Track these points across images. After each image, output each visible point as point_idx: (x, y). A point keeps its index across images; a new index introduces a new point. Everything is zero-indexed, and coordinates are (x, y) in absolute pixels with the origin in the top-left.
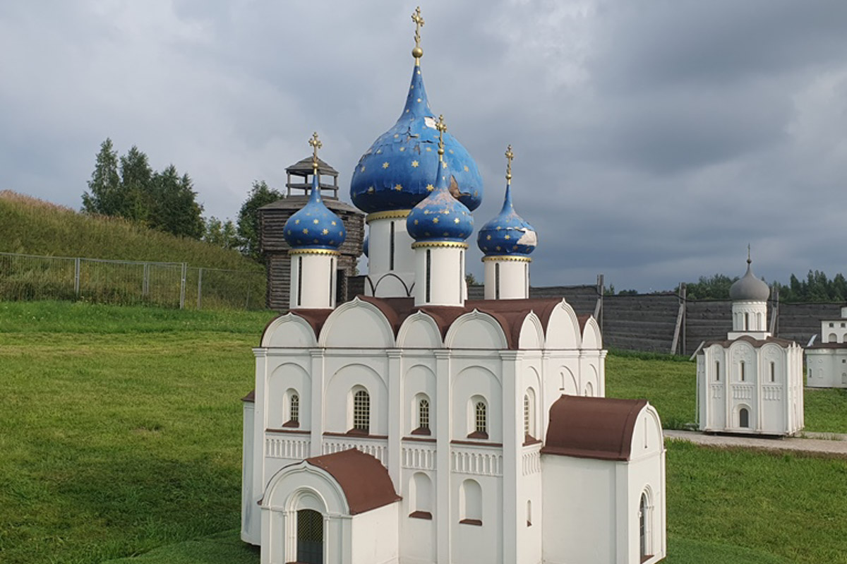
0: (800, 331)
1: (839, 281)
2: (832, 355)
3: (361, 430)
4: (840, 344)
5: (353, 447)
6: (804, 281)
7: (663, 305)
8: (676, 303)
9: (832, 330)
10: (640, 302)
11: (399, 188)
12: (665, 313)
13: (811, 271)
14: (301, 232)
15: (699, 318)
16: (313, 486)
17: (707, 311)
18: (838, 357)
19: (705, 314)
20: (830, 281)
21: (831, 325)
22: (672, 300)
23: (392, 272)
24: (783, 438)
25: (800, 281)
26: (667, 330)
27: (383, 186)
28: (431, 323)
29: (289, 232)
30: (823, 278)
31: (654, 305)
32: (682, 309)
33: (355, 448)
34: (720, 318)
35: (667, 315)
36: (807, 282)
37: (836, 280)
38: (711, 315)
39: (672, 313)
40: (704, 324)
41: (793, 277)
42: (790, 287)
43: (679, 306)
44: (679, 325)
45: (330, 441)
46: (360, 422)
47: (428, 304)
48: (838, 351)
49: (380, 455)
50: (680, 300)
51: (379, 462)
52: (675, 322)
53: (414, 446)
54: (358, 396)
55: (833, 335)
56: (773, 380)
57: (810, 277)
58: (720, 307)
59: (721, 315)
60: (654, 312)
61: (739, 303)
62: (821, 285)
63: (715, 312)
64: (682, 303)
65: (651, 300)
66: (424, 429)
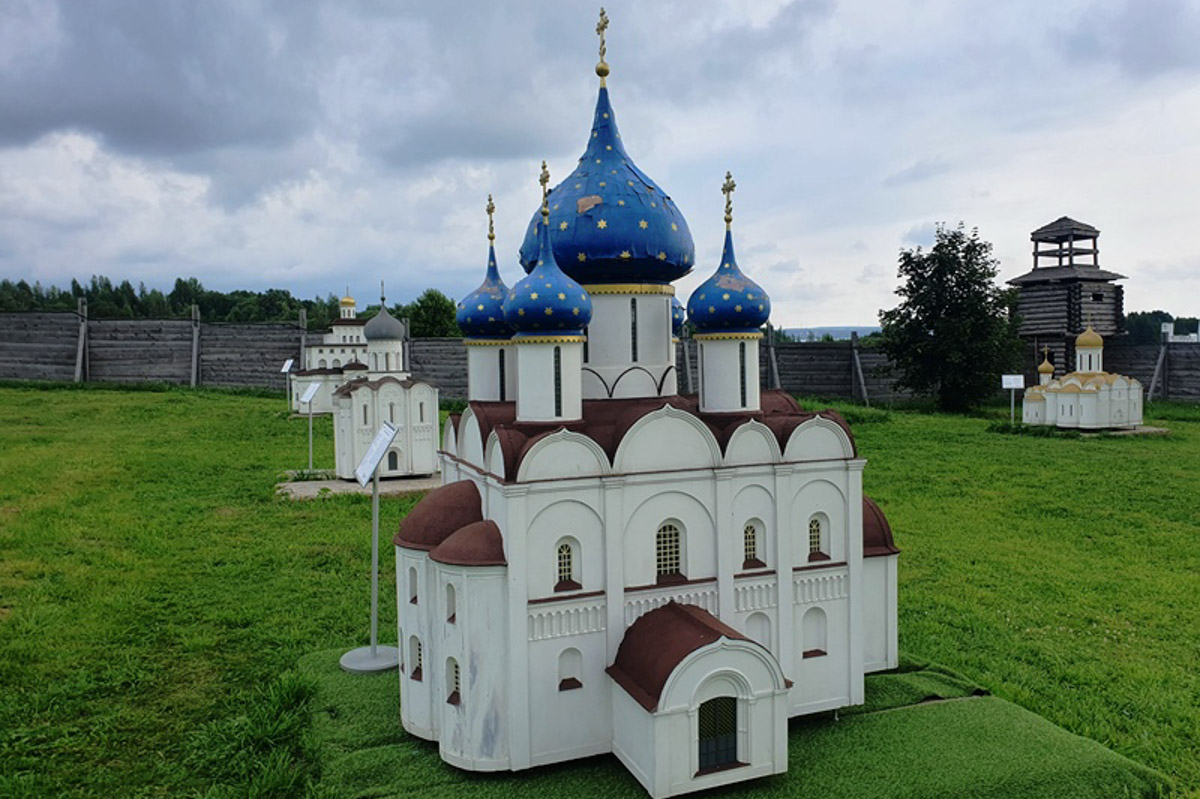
0: (224, 352)
1: (126, 288)
2: (325, 381)
3: (670, 576)
4: (329, 370)
5: (668, 600)
6: (87, 287)
7: (58, 324)
8: (75, 321)
9: (322, 356)
10: (25, 320)
12: (60, 333)
13: (94, 276)
15: (105, 339)
17: (116, 330)
18: (331, 383)
19: (114, 335)
20: (117, 289)
21: (321, 351)
22: (70, 318)
23: (635, 364)
25: (82, 287)
26: (64, 354)
30: (108, 285)
31: (43, 324)
32: (83, 329)
33: (672, 601)
34: (132, 339)
35: (62, 336)
36: (90, 287)
37: (122, 287)
38: (120, 335)
39: (69, 333)
40: (112, 346)
41: (74, 282)
42: (71, 293)
43: (79, 325)
44: (81, 348)
45: (634, 598)
46: (665, 565)
49: (705, 603)
50: (80, 318)
51: (707, 611)
52: (77, 344)
53: (747, 583)
54: (662, 533)
55: (323, 361)
57: (94, 284)
58: (132, 326)
59: (133, 335)
60: (43, 332)
62: (107, 291)
63: (127, 332)
64: (83, 321)
65: (39, 318)
66: (752, 562)
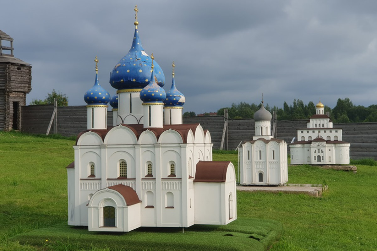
0: (288, 136)
1: (310, 105)
2: (303, 147)
3: (123, 176)
4: (306, 142)
5: (120, 183)
6: (291, 106)
7: (216, 122)
8: (223, 120)
9: (302, 135)
10: (203, 120)
11: (134, 80)
12: (217, 126)
13: (295, 100)
14: (94, 98)
15: (235, 129)
16: (111, 197)
17: (239, 125)
18: (305, 148)
19: (238, 127)
20: (306, 106)
21: (302, 132)
22: (221, 119)
23: (131, 114)
24: (279, 186)
25: (289, 106)
26: (218, 136)
27: (128, 79)
28: (152, 134)
29: (88, 98)
30: (302, 104)
31: (210, 122)
32: (226, 125)
33: (121, 184)
34: (246, 129)
35: (218, 128)
36: (293, 106)
37: (309, 105)
38: (241, 127)
39: (220, 126)
40: (237, 133)
41: (285, 104)
42: (283, 109)
43: (224, 123)
44: (224, 133)
45: (110, 182)
46: (122, 174)
47: (150, 127)
48: (306, 145)
49: (132, 186)
50: (225, 119)
51: (132, 188)
52: (222, 132)
53: (146, 181)
54: (121, 164)
55: (303, 137)
56: (274, 158)
57: (295, 103)
58: (246, 123)
59: (247, 127)
60: (210, 126)
61: (258, 122)
62: (301, 108)
63: (244, 125)
64: (226, 120)
65: (209, 119)
66: (150, 175)
